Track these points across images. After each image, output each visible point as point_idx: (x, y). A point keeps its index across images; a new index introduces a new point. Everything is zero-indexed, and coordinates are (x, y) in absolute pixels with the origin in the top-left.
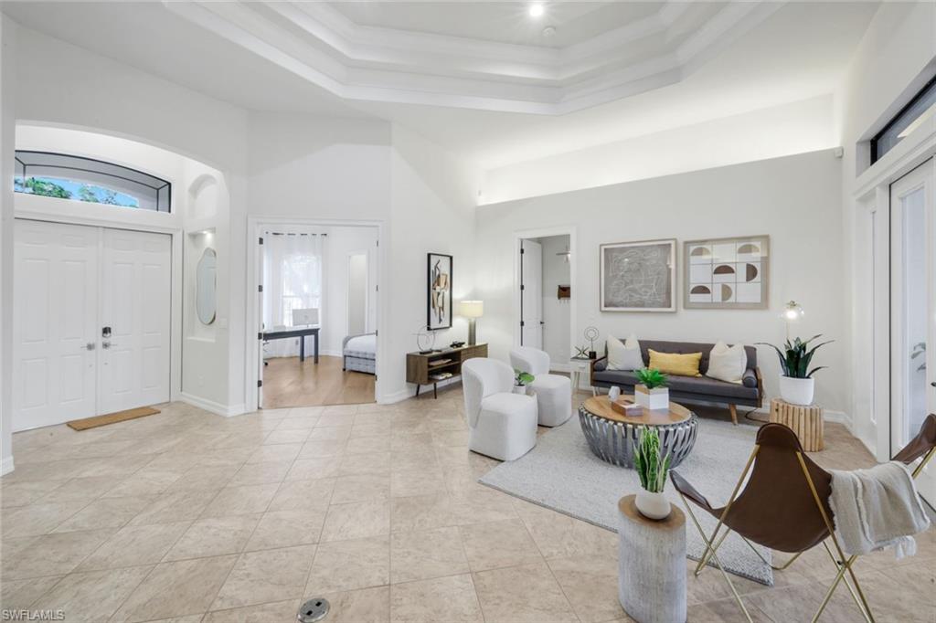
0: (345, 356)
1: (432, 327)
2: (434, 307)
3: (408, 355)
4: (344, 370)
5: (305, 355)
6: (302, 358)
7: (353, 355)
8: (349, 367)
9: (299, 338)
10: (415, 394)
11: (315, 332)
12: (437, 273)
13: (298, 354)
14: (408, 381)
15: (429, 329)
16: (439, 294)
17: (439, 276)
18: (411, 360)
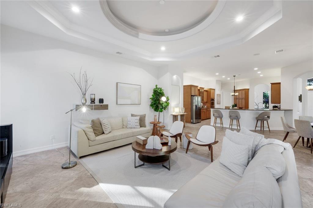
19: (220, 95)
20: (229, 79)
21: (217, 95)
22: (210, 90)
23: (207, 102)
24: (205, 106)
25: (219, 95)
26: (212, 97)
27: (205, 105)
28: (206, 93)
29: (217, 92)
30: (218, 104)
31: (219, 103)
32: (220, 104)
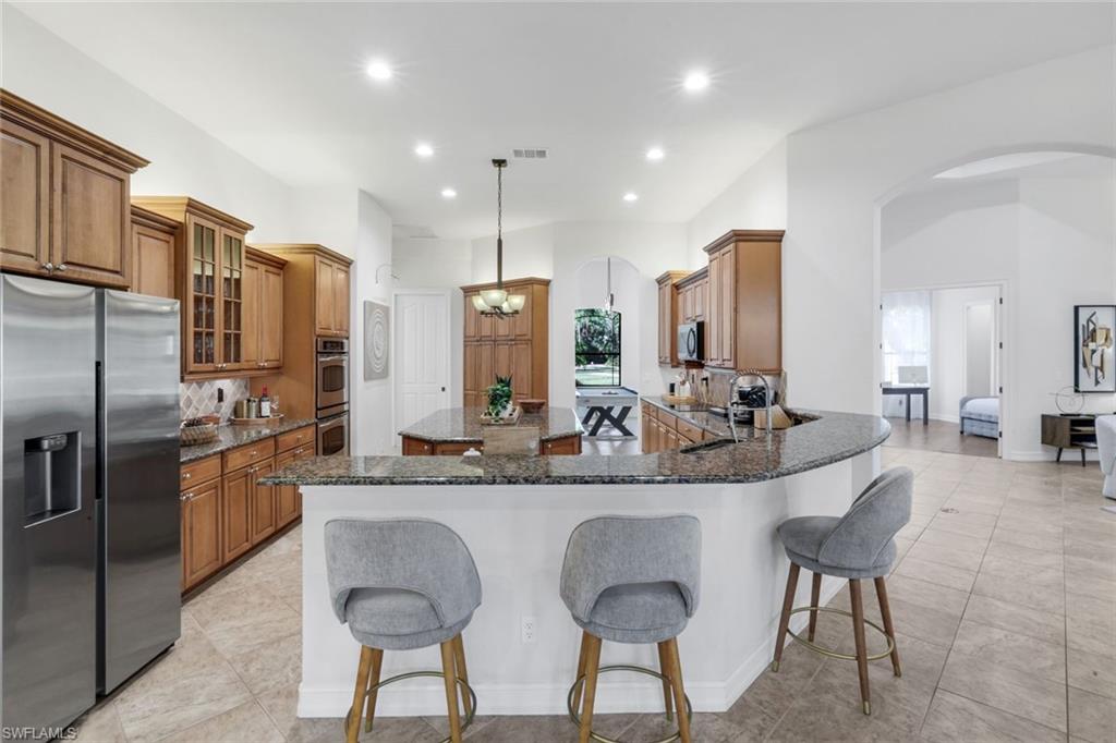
0: (963, 418)
1: (1081, 389)
2: (1085, 365)
3: (1043, 416)
4: (962, 432)
5: (912, 417)
6: (908, 419)
7: (973, 417)
8: (968, 429)
9: (904, 396)
10: (1055, 459)
11: (924, 391)
12: (1091, 326)
13: (904, 415)
14: (1043, 442)
15: (1077, 391)
16: (1094, 352)
17: (1094, 330)
18: (1048, 421)
19: (386, 310)
20: (449, 193)
21: (369, 307)
22: (306, 259)
23: (278, 370)
24: (266, 408)
25: (379, 314)
26: (325, 319)
27: (264, 396)
28: (275, 281)
29: (368, 286)
30: (369, 375)
31: (378, 368)
32: (384, 374)
